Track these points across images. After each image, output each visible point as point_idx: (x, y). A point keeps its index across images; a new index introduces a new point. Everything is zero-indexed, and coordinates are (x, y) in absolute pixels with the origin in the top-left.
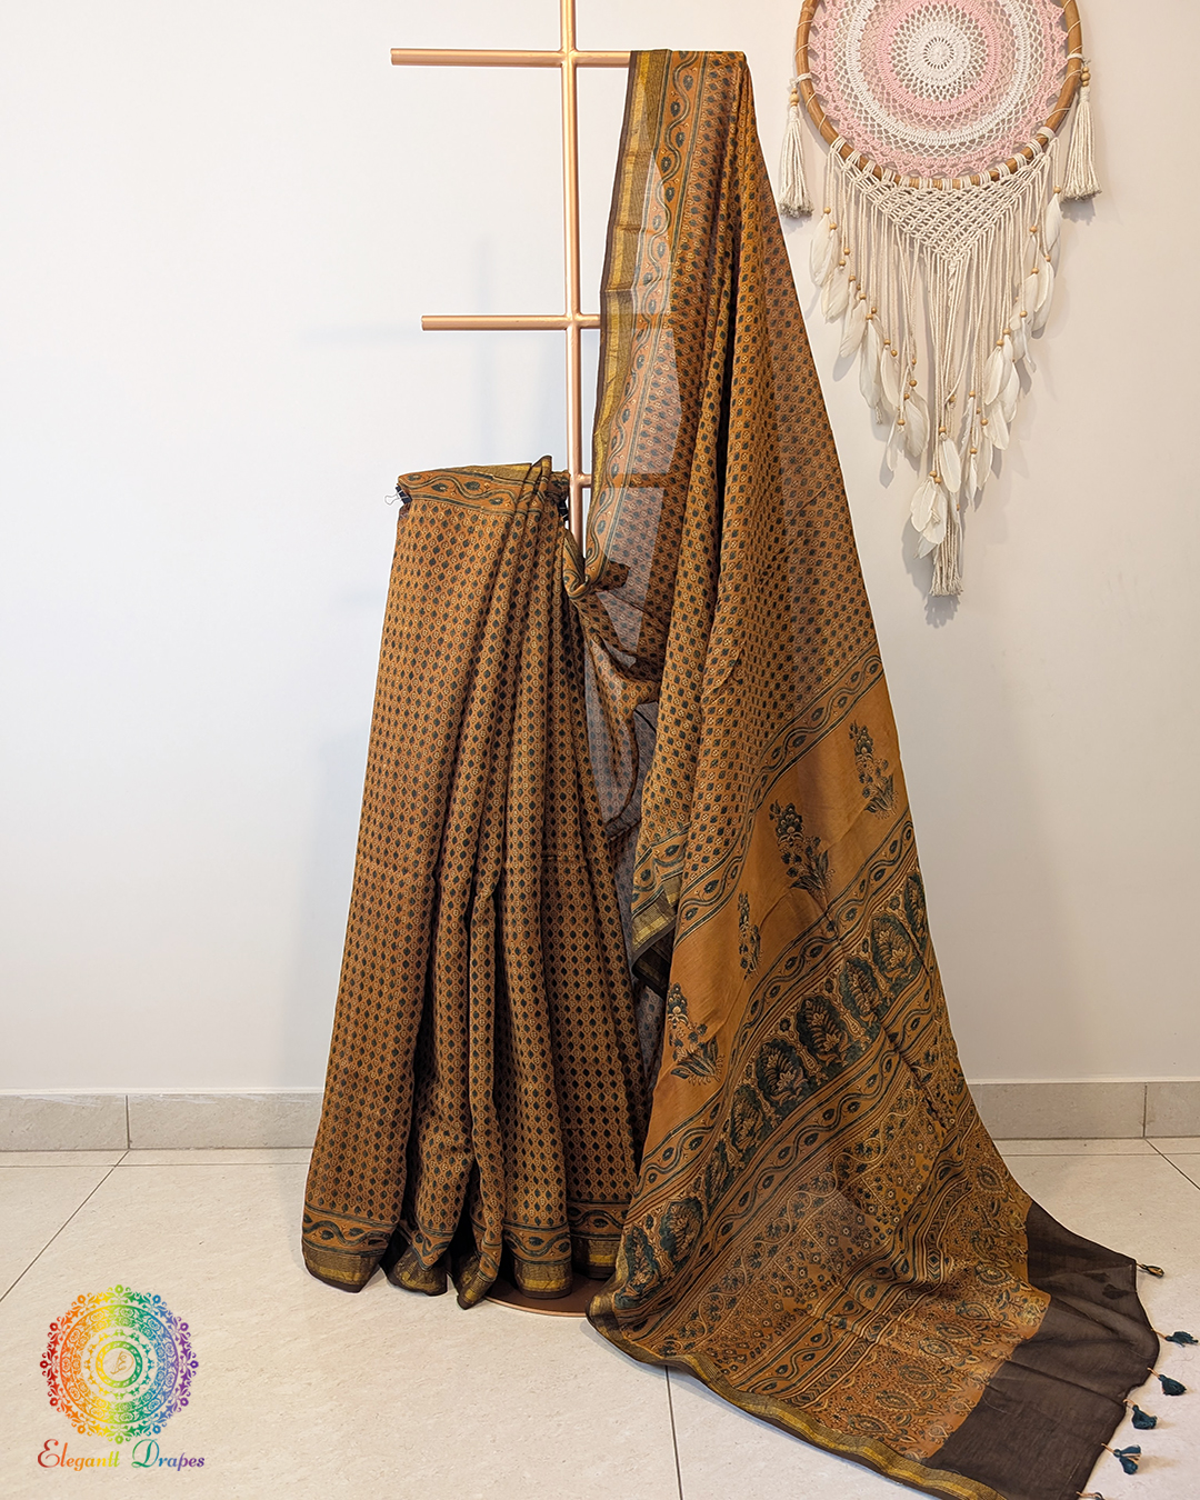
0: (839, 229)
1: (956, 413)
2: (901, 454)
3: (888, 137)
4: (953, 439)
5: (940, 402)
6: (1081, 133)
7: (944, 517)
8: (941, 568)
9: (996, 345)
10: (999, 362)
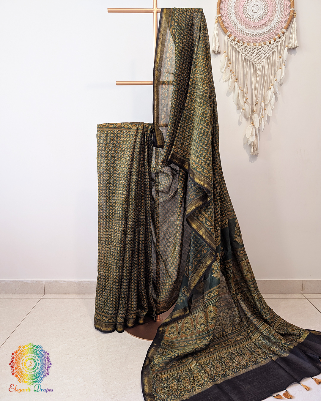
0: (228, 57)
1: (258, 107)
2: (243, 117)
3: (242, 32)
4: (257, 114)
5: (254, 104)
6: (293, 30)
7: (255, 134)
8: (253, 148)
9: (269, 88)
10: (270, 93)
